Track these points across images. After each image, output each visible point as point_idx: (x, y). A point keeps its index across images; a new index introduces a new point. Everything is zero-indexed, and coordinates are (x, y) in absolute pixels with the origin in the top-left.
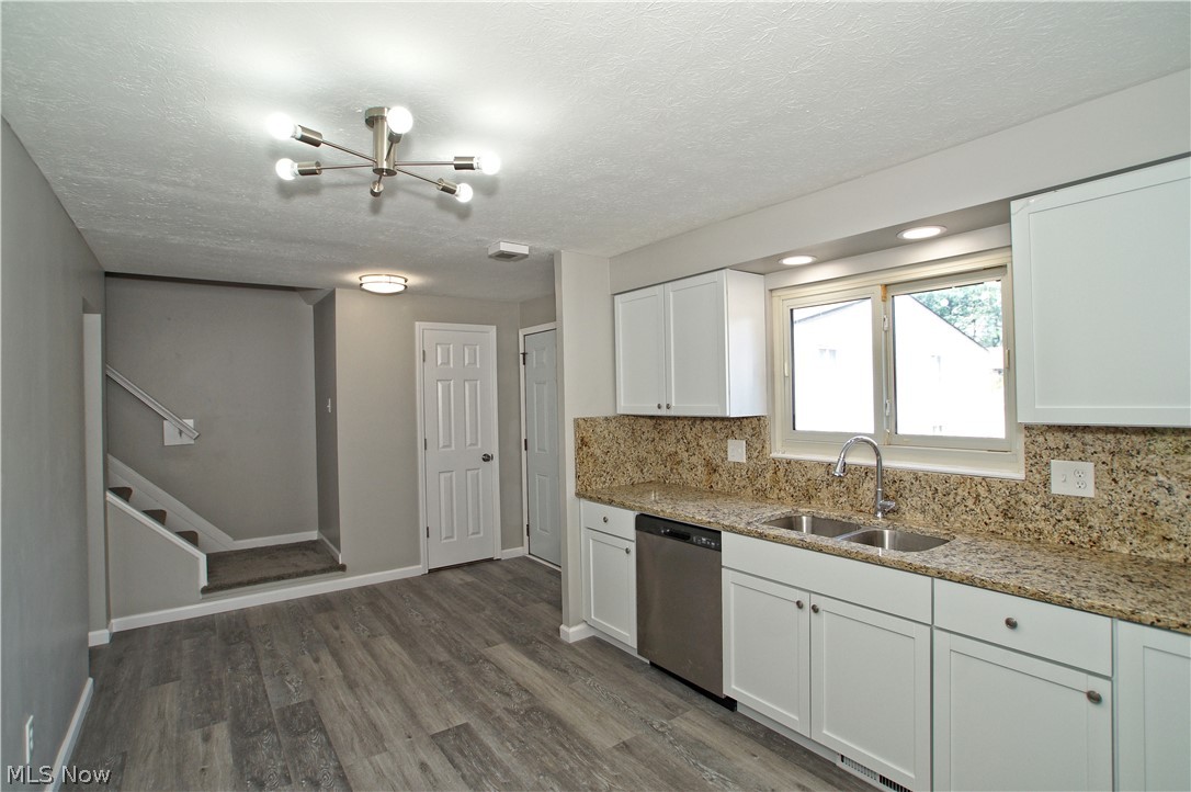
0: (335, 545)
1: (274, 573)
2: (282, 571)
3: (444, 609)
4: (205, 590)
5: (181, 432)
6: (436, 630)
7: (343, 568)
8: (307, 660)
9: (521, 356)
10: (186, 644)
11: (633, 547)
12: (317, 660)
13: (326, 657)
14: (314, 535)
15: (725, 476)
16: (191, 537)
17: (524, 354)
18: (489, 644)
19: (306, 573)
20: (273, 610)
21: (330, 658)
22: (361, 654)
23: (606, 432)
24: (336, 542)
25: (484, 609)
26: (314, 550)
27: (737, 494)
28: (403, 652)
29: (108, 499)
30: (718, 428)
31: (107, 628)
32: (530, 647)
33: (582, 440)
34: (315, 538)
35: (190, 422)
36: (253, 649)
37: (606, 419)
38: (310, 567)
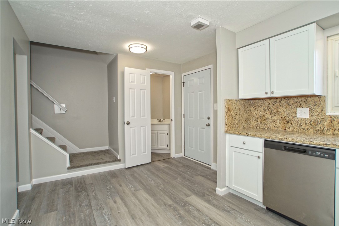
0: (116, 152)
1: (94, 162)
2: (97, 161)
3: (162, 179)
4: (69, 168)
5: (60, 109)
6: (162, 188)
7: (120, 160)
8: (111, 201)
9: (182, 84)
10: (61, 191)
11: (262, 155)
12: (115, 202)
13: (119, 200)
14: (107, 148)
15: (294, 124)
16: (64, 148)
17: (184, 83)
18: (187, 196)
19: (106, 162)
20: (94, 177)
21: (120, 201)
22: (133, 199)
23: (236, 106)
24: (117, 151)
25: (177, 178)
26: (108, 153)
27: (303, 132)
28: (151, 199)
29: (31, 131)
30: (291, 104)
31: (30, 183)
32: (206, 197)
33: (228, 109)
34: (108, 149)
35: (64, 105)
36: (88, 195)
37: (236, 100)
38: (108, 160)
